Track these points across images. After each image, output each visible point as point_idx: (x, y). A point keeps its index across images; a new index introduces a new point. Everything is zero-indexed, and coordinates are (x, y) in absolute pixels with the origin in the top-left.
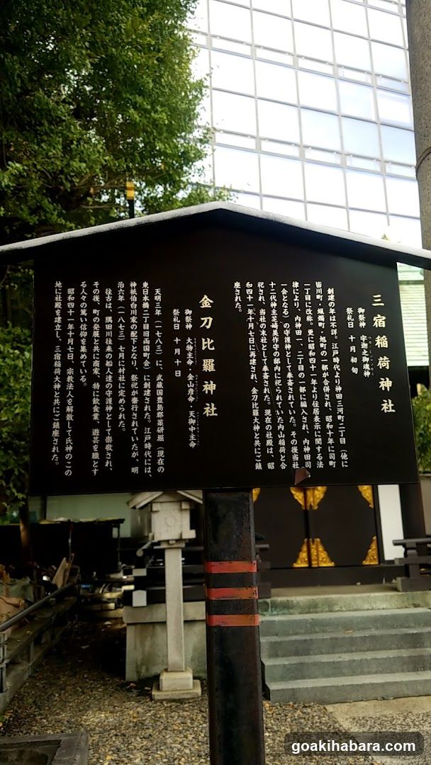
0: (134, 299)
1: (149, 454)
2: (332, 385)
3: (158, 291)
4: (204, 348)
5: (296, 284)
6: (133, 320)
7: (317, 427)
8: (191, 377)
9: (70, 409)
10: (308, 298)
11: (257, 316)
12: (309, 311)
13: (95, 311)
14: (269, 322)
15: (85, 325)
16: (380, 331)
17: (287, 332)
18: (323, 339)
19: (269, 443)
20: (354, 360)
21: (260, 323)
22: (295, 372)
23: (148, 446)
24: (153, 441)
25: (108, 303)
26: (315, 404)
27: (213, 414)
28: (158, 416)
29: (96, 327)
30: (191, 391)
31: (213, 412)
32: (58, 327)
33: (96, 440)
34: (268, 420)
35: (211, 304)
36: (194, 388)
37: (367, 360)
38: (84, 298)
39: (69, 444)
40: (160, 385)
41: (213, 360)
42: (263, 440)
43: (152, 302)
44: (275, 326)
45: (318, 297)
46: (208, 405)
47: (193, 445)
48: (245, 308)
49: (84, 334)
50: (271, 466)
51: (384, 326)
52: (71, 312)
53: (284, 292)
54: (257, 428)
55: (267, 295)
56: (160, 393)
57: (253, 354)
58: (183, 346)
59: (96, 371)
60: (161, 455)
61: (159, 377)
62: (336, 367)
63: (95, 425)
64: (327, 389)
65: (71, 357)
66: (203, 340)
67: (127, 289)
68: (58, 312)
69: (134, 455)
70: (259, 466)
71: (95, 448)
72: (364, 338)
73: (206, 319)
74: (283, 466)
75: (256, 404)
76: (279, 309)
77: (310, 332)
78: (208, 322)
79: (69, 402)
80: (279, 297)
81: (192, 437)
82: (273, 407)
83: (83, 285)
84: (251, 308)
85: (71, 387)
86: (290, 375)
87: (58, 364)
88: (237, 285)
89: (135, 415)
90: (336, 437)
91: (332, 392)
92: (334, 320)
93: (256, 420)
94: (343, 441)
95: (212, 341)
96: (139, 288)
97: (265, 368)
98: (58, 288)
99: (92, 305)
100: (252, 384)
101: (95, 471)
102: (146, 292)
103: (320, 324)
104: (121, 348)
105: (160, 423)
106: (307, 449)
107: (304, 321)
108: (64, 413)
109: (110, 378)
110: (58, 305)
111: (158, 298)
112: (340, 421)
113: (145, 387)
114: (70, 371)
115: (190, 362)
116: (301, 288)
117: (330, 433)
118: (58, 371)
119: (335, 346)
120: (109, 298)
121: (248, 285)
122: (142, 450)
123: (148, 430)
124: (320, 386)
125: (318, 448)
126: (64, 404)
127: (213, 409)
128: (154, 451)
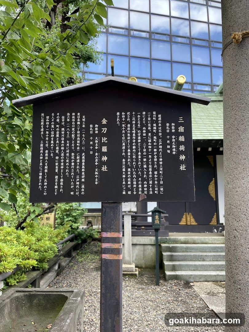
0: (74, 120)
1: (78, 187)
2: (158, 158)
3: (84, 117)
4: (103, 142)
5: (144, 113)
6: (73, 129)
7: (150, 176)
8: (97, 154)
9: (46, 167)
10: (149, 119)
11: (126, 128)
12: (149, 125)
13: (57, 126)
14: (131, 130)
15: (53, 132)
16: (181, 134)
18: (155, 137)
19: (129, 183)
20: (169, 147)
21: (128, 130)
22: (142, 152)
23: (78, 183)
24: (80, 181)
25: (63, 122)
26: (150, 166)
27: (105, 170)
28: (82, 171)
29: (58, 133)
30: (97, 160)
31: (106, 169)
32: (42, 133)
33: (56, 180)
34: (129, 173)
35: (107, 122)
36: (98, 159)
37: (175, 147)
38: (53, 120)
39: (46, 182)
40: (83, 157)
41: (106, 147)
42: (127, 181)
43: (81, 122)
44: (134, 132)
45: (154, 118)
46: (104, 166)
47: (96, 183)
48: (121, 124)
49: (52, 136)
50: (129, 193)
51: (183, 131)
52: (47, 126)
53: (139, 116)
54: (124, 176)
55: (131, 118)
56: (83, 161)
57: (124, 144)
58: (94, 140)
59: (57, 152)
60: (83, 187)
61: (83, 154)
62: (160, 150)
63: (56, 174)
64: (156, 160)
65: (47, 145)
66: (103, 138)
67: (71, 116)
68: (42, 127)
69: (72, 187)
70: (124, 193)
71: (56, 184)
72: (173, 137)
73: (104, 129)
74: (135, 193)
75: (124, 166)
76: (136, 124)
77: (150, 134)
78: (105, 130)
79: (46, 164)
80: (137, 119)
81: (97, 179)
82: (132, 167)
83: (53, 115)
84: (124, 124)
85: (47, 158)
86: (139, 153)
87: (42, 149)
88: (118, 114)
89: (73, 170)
90: (159, 181)
91: (158, 161)
92: (160, 129)
93: (124, 173)
94: (162, 182)
95: (106, 138)
96: (76, 116)
97: (129, 150)
98: (42, 116)
99: (56, 123)
100: (123, 157)
101: (56, 193)
102: (79, 117)
103: (154, 131)
104: (68, 142)
105: (83, 173)
106: (146, 186)
107: (147, 130)
108: (44, 169)
109: (63, 155)
110: (42, 123)
111: (84, 120)
112: (161, 174)
113: (77, 158)
114: (47, 151)
115: (96, 148)
116: (146, 115)
117: (156, 179)
118: (42, 151)
119: (160, 140)
120: (63, 120)
121: (123, 113)
122: (75, 185)
123: (78, 177)
124: (153, 158)
125: (151, 186)
126: (44, 165)
127: (106, 168)
128: (80, 186)
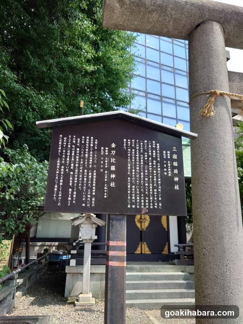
0: (87, 142)
1: (89, 199)
2: (157, 178)
4: (112, 162)
6: (87, 150)
7: (151, 193)
8: (106, 172)
10: (150, 146)
11: (131, 152)
12: (150, 151)
13: (73, 146)
14: (136, 154)
15: (69, 151)
16: (175, 160)
17: (142, 158)
18: (155, 161)
19: (133, 198)
20: (165, 170)
21: (132, 154)
22: (144, 173)
23: (89, 196)
24: (91, 194)
26: (151, 185)
27: (113, 186)
28: (93, 185)
29: (73, 152)
30: (106, 177)
32: (60, 151)
33: (70, 193)
34: (133, 190)
35: (115, 146)
36: (107, 176)
37: (170, 170)
38: (70, 141)
39: (60, 194)
40: (95, 174)
41: (115, 166)
42: (131, 197)
43: (94, 144)
44: (138, 155)
45: (153, 146)
46: (112, 182)
47: (105, 197)
48: (127, 149)
49: (69, 154)
50: (134, 206)
51: (176, 158)
52: (65, 146)
53: (142, 144)
54: (129, 192)
55: (135, 145)
56: (95, 177)
57: (129, 165)
58: (104, 160)
59: (72, 168)
60: (94, 200)
61: (95, 171)
62: (159, 172)
63: (70, 187)
64: (155, 180)
65: (63, 162)
66: (112, 159)
67: (85, 139)
68: (60, 146)
69: (84, 199)
70: (129, 206)
71: (70, 196)
72: (169, 162)
73: (113, 151)
74: (138, 207)
75: (130, 183)
76: (140, 150)
77: (150, 159)
78: (113, 152)
79: (62, 178)
80: (140, 145)
81: (105, 194)
82: (136, 185)
83: (70, 136)
84: (129, 148)
85: (62, 173)
86: (142, 174)
87: (58, 164)
88: (125, 140)
89: (85, 184)
90: (158, 197)
91: (157, 181)
92: (159, 155)
93: (129, 189)
94: (160, 199)
95: (115, 159)
96: (90, 139)
97: (133, 171)
98: (61, 137)
99: (72, 144)
100: (128, 176)
101: (69, 204)
102: (92, 140)
103: (154, 156)
104: (82, 160)
105: (94, 188)
106: (147, 201)
107: (148, 155)
108: (59, 182)
109: (77, 171)
110: (60, 143)
111: (96, 143)
112: (160, 192)
113: (90, 174)
114: (63, 167)
115: (106, 167)
116: (148, 143)
117: (156, 196)
118: (58, 167)
119: (159, 164)
120: (79, 142)
121: (129, 140)
122: (87, 198)
123: (89, 190)
124: (153, 178)
125: (151, 201)
126: (59, 179)
127: (114, 184)
128: (91, 198)
